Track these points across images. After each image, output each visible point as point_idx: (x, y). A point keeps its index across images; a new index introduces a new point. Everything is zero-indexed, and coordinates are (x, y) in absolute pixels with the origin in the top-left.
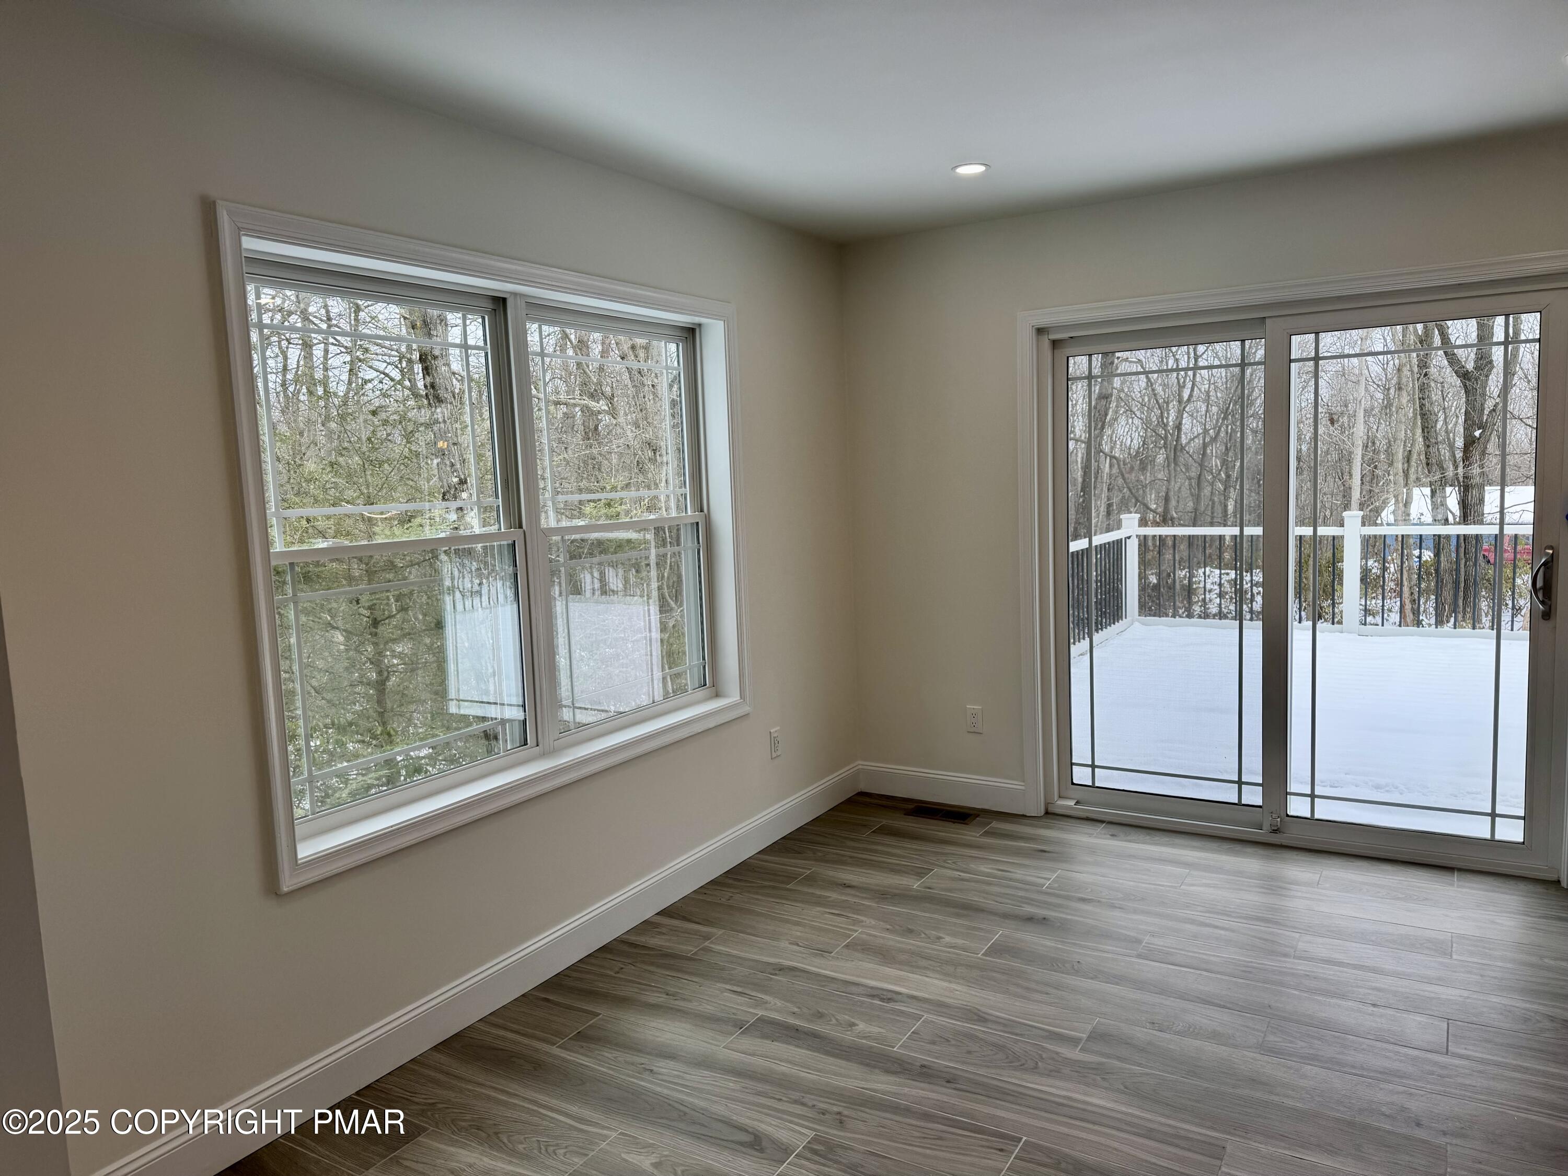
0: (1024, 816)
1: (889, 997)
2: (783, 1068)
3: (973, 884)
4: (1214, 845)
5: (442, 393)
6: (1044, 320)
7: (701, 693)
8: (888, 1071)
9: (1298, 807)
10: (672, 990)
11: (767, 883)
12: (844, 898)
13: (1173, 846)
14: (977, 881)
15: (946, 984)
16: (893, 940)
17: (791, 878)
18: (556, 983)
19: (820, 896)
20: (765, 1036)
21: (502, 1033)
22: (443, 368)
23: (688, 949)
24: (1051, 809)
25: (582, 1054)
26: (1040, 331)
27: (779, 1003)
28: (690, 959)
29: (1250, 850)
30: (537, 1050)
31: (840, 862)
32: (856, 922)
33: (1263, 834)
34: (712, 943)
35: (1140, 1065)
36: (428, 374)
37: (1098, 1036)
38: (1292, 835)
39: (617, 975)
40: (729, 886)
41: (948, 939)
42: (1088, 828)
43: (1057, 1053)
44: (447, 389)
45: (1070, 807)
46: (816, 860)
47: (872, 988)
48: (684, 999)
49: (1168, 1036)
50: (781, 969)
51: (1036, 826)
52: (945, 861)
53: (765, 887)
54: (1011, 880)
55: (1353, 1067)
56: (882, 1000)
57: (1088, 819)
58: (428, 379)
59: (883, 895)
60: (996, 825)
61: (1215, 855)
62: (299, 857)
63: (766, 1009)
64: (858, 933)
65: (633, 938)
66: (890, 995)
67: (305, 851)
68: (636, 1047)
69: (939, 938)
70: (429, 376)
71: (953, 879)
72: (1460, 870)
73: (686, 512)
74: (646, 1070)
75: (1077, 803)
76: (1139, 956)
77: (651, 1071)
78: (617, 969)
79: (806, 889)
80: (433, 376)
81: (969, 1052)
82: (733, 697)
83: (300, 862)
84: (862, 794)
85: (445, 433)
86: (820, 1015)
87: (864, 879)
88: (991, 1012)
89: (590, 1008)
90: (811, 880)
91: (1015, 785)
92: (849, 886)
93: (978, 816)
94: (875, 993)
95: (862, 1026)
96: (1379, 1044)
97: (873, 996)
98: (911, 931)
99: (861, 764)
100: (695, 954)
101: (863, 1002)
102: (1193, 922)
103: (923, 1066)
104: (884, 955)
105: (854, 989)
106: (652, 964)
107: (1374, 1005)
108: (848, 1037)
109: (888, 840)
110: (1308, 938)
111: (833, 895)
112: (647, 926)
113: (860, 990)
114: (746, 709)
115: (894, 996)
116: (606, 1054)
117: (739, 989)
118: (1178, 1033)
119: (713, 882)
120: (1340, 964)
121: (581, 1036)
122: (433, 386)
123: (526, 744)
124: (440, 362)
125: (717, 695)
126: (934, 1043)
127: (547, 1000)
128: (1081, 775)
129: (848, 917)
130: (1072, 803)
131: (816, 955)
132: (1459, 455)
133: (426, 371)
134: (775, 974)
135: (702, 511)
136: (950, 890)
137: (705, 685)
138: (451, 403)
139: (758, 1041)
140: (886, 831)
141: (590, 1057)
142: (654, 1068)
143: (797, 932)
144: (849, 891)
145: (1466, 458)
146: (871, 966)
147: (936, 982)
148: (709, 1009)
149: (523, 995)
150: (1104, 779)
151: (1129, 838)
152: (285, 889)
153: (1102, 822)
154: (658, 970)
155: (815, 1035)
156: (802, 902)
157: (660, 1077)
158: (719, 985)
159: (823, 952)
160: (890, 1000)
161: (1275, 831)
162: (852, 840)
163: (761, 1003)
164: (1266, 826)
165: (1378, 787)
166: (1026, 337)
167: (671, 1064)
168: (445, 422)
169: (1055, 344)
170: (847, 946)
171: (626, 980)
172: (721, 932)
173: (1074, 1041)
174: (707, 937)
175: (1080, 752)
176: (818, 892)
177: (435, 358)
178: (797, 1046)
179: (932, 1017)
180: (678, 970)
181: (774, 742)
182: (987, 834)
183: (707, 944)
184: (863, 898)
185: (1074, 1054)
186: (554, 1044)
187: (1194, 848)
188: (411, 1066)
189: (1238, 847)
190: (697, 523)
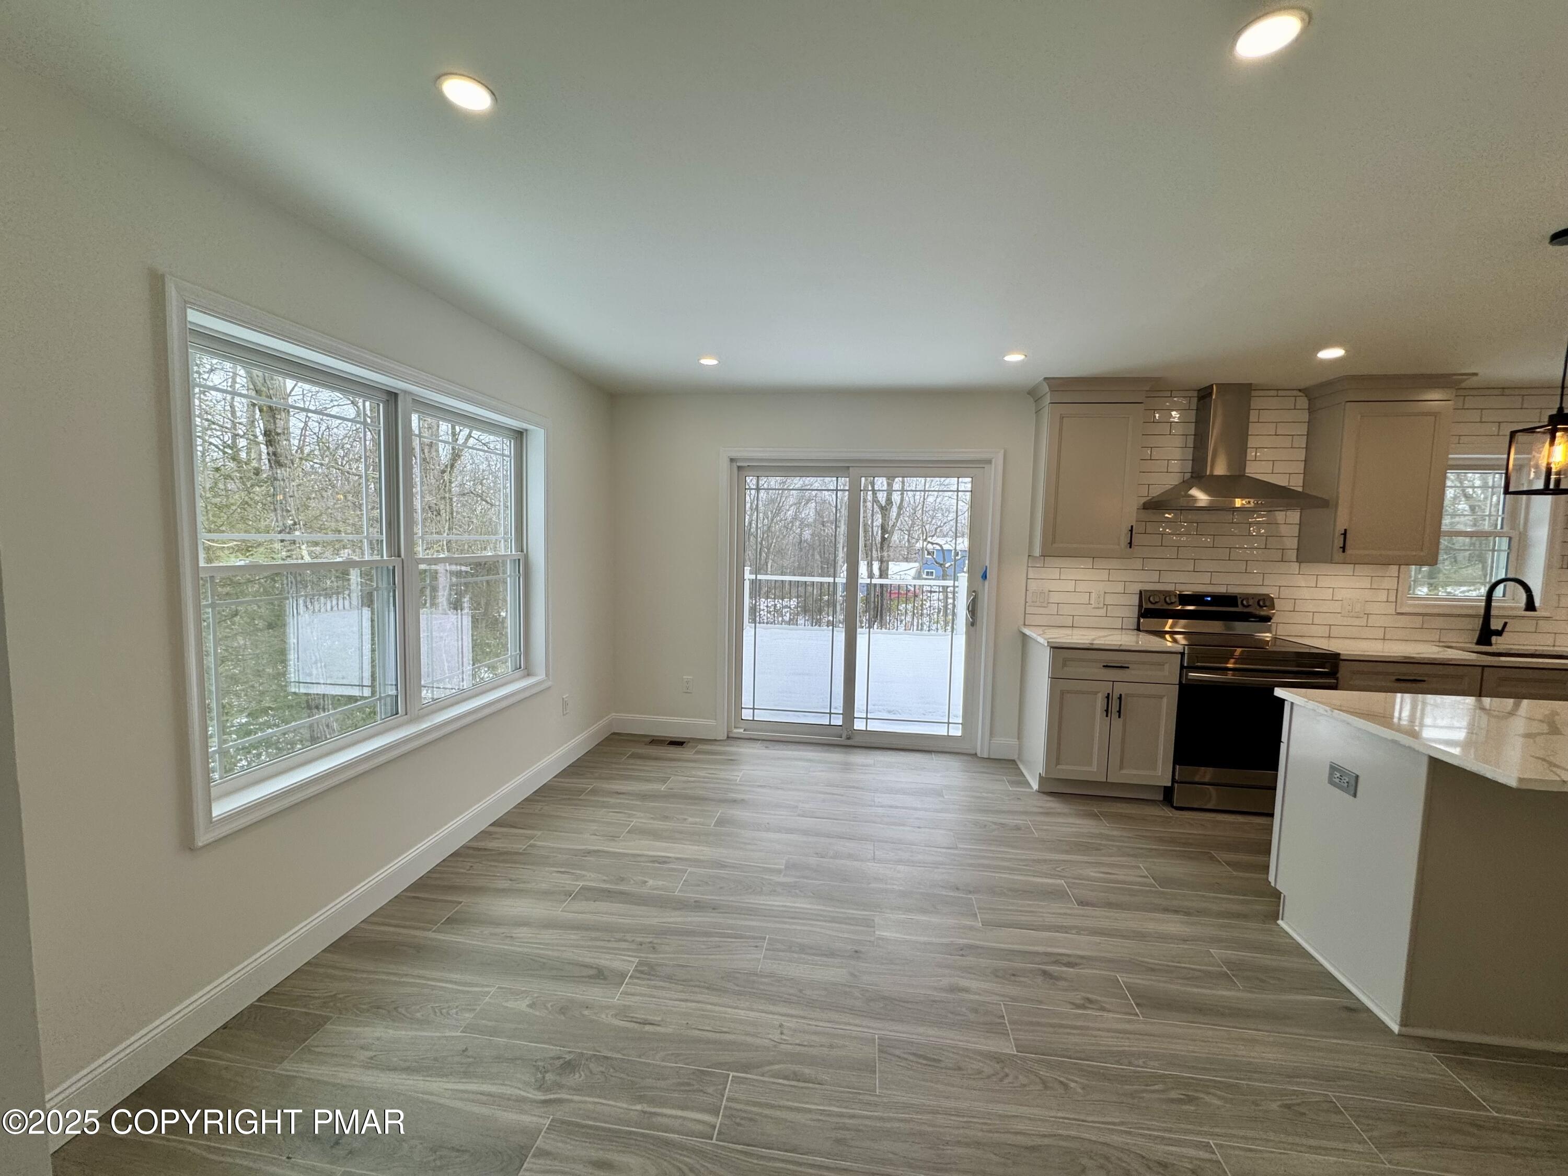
0: (715, 740)
1: (664, 861)
2: (606, 918)
3: (698, 784)
4: (820, 748)
5: (282, 459)
6: (734, 455)
7: (518, 673)
8: (675, 909)
9: (859, 725)
10: (514, 877)
11: (565, 797)
12: (619, 801)
13: (799, 750)
14: (699, 782)
15: (697, 847)
16: (658, 824)
17: (581, 792)
18: (421, 885)
19: (603, 802)
20: (587, 899)
21: (383, 928)
22: (285, 442)
23: (520, 847)
24: (731, 735)
25: (454, 934)
26: (732, 460)
27: (593, 875)
28: (521, 854)
29: (837, 749)
30: (415, 937)
31: (610, 778)
32: (630, 816)
33: (842, 741)
34: (535, 841)
35: (816, 879)
36: (271, 445)
37: (790, 866)
38: (856, 741)
39: (470, 872)
40: (538, 801)
41: (690, 819)
42: (752, 744)
43: (770, 880)
44: (286, 457)
45: (741, 733)
46: (596, 778)
47: (651, 856)
48: (524, 882)
49: (827, 860)
50: (589, 852)
51: (724, 746)
52: (677, 771)
53: (564, 799)
54: (717, 779)
55: (920, 863)
56: (660, 863)
57: (750, 739)
58: (271, 449)
59: (644, 797)
60: (701, 747)
61: (823, 755)
62: (214, 815)
63: (585, 881)
64: (634, 822)
65: (475, 844)
66: (664, 859)
67: (219, 809)
68: (496, 923)
69: (685, 819)
70: (272, 446)
71: (684, 782)
72: (934, 752)
73: (511, 552)
74: (507, 937)
75: (745, 730)
76: (799, 815)
77: (512, 937)
78: (468, 868)
79: (593, 798)
80: (276, 447)
81: (721, 888)
82: (540, 675)
83: (214, 820)
84: (614, 734)
85: (284, 488)
86: (622, 879)
87: (630, 788)
88: (728, 860)
89: (455, 899)
90: (594, 792)
91: (712, 722)
92: (620, 794)
93: (689, 742)
94: (655, 859)
95: (651, 882)
96: (927, 848)
97: (653, 862)
98: (667, 817)
99: (613, 715)
100: (524, 850)
101: (648, 866)
102: (820, 793)
103: (695, 902)
104: (655, 835)
105: (639, 859)
106: (494, 860)
107: (919, 827)
108: (644, 890)
109: (639, 762)
110: (879, 795)
111: (612, 801)
112: (484, 834)
113: (643, 859)
114: (550, 683)
115: (667, 859)
116: (475, 931)
117: (563, 870)
118: (831, 858)
119: (526, 800)
120: (897, 807)
121: (450, 921)
122: (275, 454)
123: (397, 713)
124: (282, 437)
125: (529, 675)
126: (699, 885)
127: (418, 898)
128: (746, 714)
129: (625, 813)
130: (742, 730)
131: (611, 840)
132: (879, 546)
133: (269, 443)
134: (586, 856)
135: (522, 551)
136: (684, 789)
137: (520, 668)
138: (290, 467)
139: (584, 903)
140: (634, 756)
141: (461, 935)
142: (514, 935)
143: (594, 827)
144: (621, 796)
145: (882, 548)
146: (647, 842)
147: (690, 847)
148: (544, 886)
149: (396, 897)
150: (760, 716)
151: (776, 748)
152: (200, 844)
153: (759, 740)
154: (501, 865)
155: (622, 893)
156: (592, 806)
157: (519, 940)
158: (547, 869)
159: (613, 838)
160: (665, 862)
161: (848, 738)
162: (615, 763)
163: (579, 878)
164: (844, 736)
165: (889, 712)
166: (724, 464)
167: (525, 929)
168: (283, 480)
169: (739, 468)
170: (628, 832)
171: (478, 875)
172: (539, 833)
173: (779, 871)
174: (531, 838)
175: (747, 700)
176: (601, 799)
177: (278, 434)
178: (612, 902)
179: (693, 870)
180: (515, 863)
181: (565, 704)
182: (698, 752)
183: (532, 842)
184: (632, 800)
185: (782, 879)
186: (430, 930)
187: (812, 751)
188: (307, 968)
189: (832, 748)
190: (519, 560)
